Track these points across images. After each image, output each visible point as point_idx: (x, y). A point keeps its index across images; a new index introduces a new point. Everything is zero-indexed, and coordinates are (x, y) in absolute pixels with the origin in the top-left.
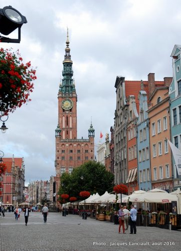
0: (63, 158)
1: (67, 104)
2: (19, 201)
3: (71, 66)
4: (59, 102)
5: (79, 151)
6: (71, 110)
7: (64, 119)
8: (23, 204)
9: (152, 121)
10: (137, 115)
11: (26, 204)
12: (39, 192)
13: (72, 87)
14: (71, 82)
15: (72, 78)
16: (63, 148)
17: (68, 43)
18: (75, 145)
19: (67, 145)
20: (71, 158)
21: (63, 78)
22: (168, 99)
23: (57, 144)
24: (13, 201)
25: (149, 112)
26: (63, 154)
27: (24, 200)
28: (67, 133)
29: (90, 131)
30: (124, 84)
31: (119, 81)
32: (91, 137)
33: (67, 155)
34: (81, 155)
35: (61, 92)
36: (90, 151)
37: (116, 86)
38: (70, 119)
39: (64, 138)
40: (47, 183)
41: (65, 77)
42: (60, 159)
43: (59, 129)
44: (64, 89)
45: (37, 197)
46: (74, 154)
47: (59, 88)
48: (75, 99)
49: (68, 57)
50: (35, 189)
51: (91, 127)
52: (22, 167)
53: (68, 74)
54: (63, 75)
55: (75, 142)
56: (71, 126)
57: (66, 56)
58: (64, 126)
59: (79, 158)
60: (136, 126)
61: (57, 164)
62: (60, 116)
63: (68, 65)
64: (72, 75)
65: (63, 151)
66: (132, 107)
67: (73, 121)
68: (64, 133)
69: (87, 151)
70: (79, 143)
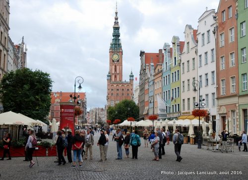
0: (112, 94)
1: (116, 57)
2: (83, 123)
3: (118, 29)
4: (110, 55)
5: (123, 90)
6: (118, 61)
7: (113, 67)
8: (86, 124)
9: (156, 81)
10: (149, 76)
11: (88, 124)
12: (97, 116)
13: (119, 45)
14: (118, 42)
15: (120, 38)
16: (112, 88)
17: (116, 13)
18: (120, 86)
19: (115, 85)
20: (117, 94)
21: (113, 38)
22: (162, 71)
23: (108, 85)
24: (79, 123)
25: (154, 76)
26: (112, 92)
27: (86, 122)
28: (116, 77)
29: (130, 76)
30: (144, 55)
31: (142, 53)
32: (131, 80)
33: (115, 92)
34: (124, 93)
35: (111, 48)
36: (130, 90)
37: (140, 56)
38: (118, 67)
39: (113, 80)
40: (102, 109)
41: (115, 37)
42: (110, 95)
43: (109, 75)
44: (114, 46)
45: (96, 119)
46: (120, 92)
47: (110, 46)
48: (121, 53)
49: (116, 23)
50: (94, 114)
51: (132, 73)
52: (85, 100)
53: (116, 36)
54: (113, 36)
55: (120, 84)
56: (118, 72)
57: (115, 22)
58: (113, 72)
59: (123, 94)
60: (149, 82)
61: (108, 98)
62: (111, 65)
63: (116, 29)
64: (119, 36)
65: (112, 90)
66: (147, 71)
67: (119, 68)
68: (113, 76)
69: (128, 90)
70: (123, 84)
